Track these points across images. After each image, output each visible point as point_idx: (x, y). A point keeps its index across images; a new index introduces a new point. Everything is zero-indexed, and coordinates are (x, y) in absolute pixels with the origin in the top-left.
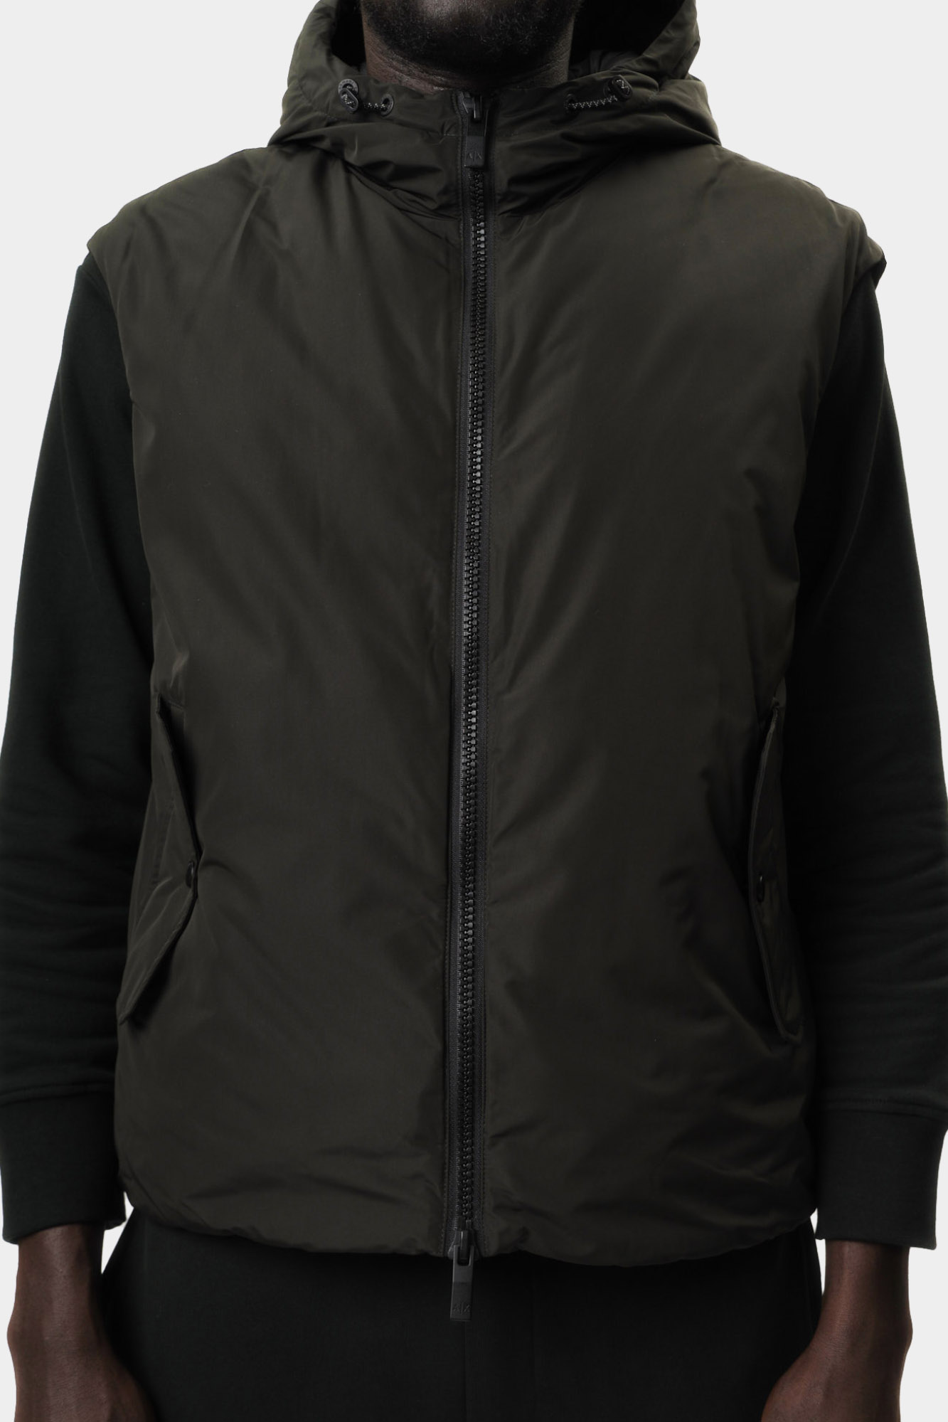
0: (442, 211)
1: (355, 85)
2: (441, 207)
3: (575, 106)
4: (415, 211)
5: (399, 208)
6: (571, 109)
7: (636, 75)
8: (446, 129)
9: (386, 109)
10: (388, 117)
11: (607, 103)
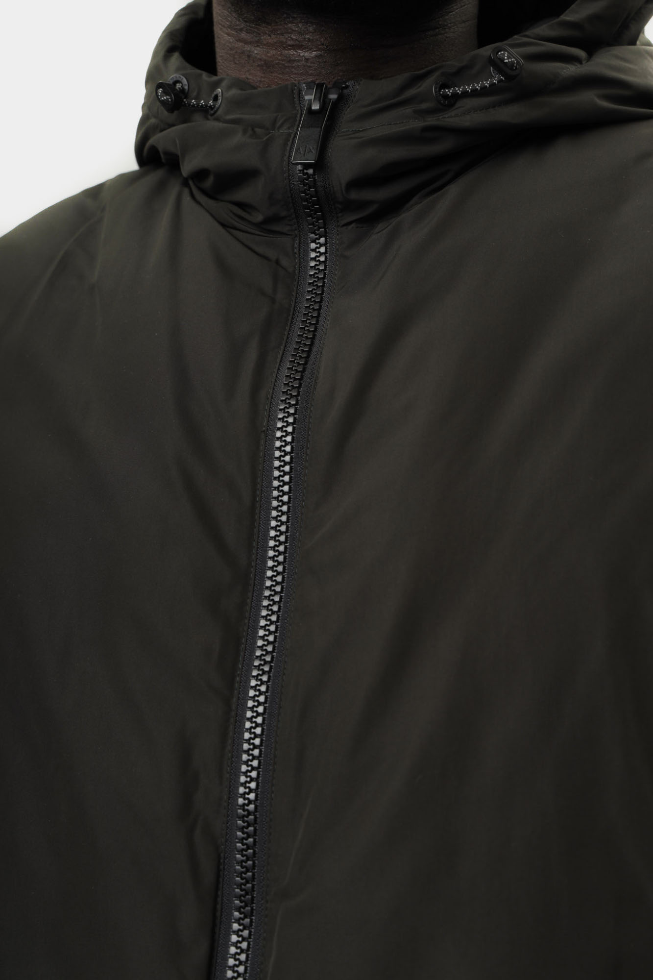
0: (268, 225)
1: (185, 81)
2: (268, 221)
3: (449, 92)
4: (243, 227)
5: (223, 225)
6: (446, 97)
7: (542, 45)
8: (278, 125)
9: (215, 106)
10: (216, 115)
11: (492, 85)
